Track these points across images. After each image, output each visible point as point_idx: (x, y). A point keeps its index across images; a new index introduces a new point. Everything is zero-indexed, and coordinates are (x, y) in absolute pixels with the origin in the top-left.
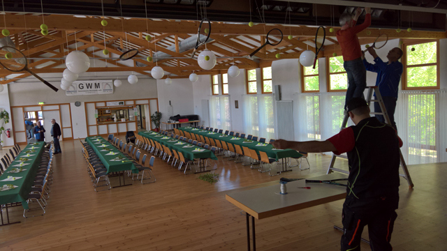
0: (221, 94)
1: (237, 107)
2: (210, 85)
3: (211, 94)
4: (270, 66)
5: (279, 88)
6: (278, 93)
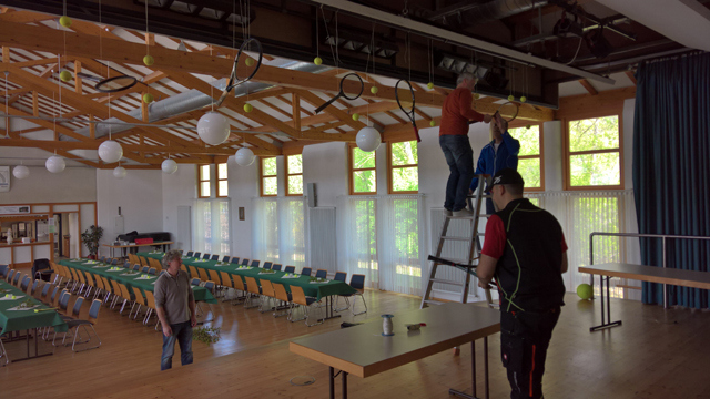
0: (214, 196)
1: (242, 218)
2: (196, 181)
3: (196, 197)
4: (300, 153)
5: (315, 186)
6: (312, 195)
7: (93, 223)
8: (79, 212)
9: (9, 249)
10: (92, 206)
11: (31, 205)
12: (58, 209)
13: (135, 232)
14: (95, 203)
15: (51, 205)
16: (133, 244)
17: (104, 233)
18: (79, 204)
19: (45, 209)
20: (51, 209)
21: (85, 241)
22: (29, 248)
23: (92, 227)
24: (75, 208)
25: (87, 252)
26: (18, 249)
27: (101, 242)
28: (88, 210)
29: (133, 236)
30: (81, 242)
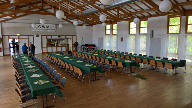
1: (122, 41)
7: (75, 41)
8: (72, 38)
9: (56, 48)
10: (75, 36)
11: (61, 36)
12: (67, 37)
13: (87, 44)
14: (76, 36)
15: (66, 36)
16: (88, 47)
17: (79, 44)
18: (72, 36)
19: (64, 37)
20: (66, 37)
21: (74, 46)
22: (60, 47)
23: (75, 42)
24: (71, 37)
25: (74, 49)
26: (58, 48)
27: (78, 46)
28: (74, 37)
29: (87, 45)
30: (73, 46)
